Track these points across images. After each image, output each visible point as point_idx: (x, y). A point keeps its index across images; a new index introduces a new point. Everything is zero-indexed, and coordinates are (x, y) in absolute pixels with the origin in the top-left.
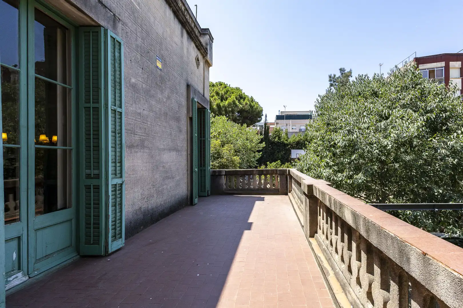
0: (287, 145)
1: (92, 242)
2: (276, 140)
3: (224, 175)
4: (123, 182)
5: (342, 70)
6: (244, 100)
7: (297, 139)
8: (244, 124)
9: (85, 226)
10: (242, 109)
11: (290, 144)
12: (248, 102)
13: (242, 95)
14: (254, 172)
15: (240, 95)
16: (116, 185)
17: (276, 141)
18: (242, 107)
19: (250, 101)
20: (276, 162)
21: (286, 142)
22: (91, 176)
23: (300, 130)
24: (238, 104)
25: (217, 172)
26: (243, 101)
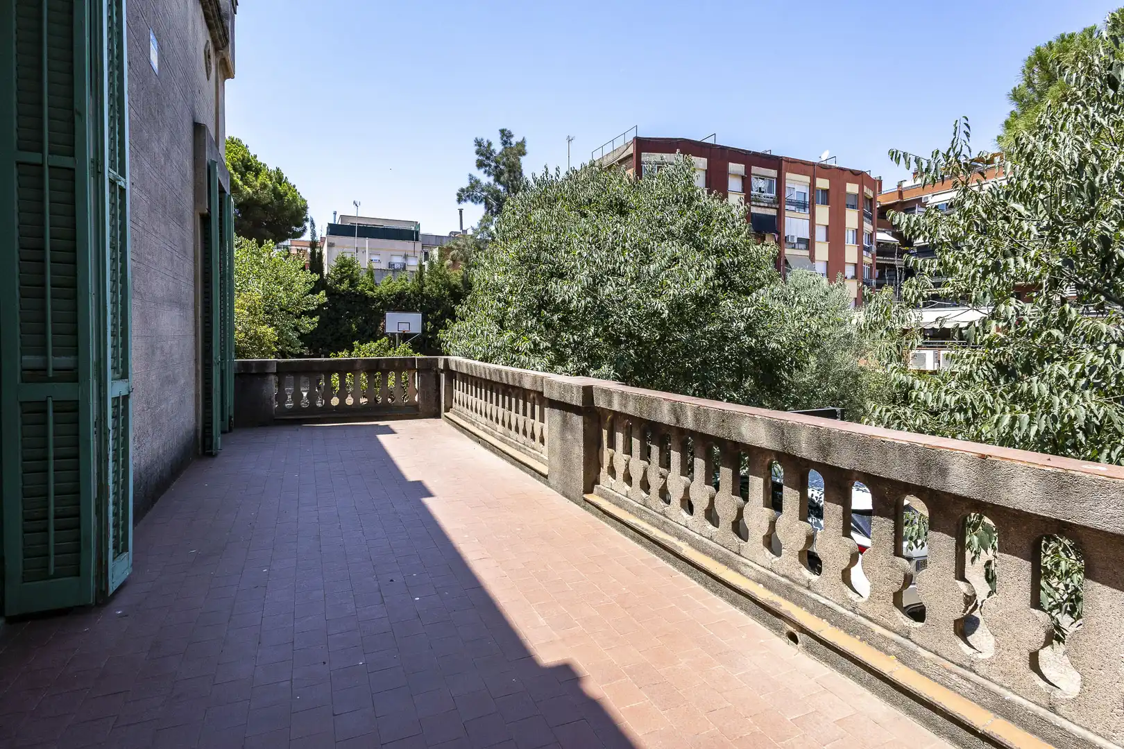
0: (373, 300)
1: (52, 572)
2: (345, 286)
3: (275, 374)
4: (129, 392)
5: (505, 135)
6: (256, 176)
7: (398, 288)
8: (268, 240)
9: (23, 525)
10: (251, 199)
11: (379, 298)
12: (269, 182)
13: (249, 160)
14: (358, 366)
15: (243, 159)
16: (118, 398)
17: (343, 291)
18: (250, 191)
19: (274, 180)
20: (378, 341)
21: (371, 293)
22: (46, 375)
23: (391, 265)
24: (240, 183)
25: (254, 365)
26: (254, 179)
